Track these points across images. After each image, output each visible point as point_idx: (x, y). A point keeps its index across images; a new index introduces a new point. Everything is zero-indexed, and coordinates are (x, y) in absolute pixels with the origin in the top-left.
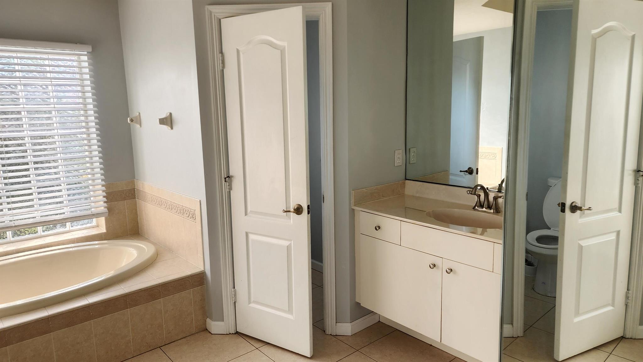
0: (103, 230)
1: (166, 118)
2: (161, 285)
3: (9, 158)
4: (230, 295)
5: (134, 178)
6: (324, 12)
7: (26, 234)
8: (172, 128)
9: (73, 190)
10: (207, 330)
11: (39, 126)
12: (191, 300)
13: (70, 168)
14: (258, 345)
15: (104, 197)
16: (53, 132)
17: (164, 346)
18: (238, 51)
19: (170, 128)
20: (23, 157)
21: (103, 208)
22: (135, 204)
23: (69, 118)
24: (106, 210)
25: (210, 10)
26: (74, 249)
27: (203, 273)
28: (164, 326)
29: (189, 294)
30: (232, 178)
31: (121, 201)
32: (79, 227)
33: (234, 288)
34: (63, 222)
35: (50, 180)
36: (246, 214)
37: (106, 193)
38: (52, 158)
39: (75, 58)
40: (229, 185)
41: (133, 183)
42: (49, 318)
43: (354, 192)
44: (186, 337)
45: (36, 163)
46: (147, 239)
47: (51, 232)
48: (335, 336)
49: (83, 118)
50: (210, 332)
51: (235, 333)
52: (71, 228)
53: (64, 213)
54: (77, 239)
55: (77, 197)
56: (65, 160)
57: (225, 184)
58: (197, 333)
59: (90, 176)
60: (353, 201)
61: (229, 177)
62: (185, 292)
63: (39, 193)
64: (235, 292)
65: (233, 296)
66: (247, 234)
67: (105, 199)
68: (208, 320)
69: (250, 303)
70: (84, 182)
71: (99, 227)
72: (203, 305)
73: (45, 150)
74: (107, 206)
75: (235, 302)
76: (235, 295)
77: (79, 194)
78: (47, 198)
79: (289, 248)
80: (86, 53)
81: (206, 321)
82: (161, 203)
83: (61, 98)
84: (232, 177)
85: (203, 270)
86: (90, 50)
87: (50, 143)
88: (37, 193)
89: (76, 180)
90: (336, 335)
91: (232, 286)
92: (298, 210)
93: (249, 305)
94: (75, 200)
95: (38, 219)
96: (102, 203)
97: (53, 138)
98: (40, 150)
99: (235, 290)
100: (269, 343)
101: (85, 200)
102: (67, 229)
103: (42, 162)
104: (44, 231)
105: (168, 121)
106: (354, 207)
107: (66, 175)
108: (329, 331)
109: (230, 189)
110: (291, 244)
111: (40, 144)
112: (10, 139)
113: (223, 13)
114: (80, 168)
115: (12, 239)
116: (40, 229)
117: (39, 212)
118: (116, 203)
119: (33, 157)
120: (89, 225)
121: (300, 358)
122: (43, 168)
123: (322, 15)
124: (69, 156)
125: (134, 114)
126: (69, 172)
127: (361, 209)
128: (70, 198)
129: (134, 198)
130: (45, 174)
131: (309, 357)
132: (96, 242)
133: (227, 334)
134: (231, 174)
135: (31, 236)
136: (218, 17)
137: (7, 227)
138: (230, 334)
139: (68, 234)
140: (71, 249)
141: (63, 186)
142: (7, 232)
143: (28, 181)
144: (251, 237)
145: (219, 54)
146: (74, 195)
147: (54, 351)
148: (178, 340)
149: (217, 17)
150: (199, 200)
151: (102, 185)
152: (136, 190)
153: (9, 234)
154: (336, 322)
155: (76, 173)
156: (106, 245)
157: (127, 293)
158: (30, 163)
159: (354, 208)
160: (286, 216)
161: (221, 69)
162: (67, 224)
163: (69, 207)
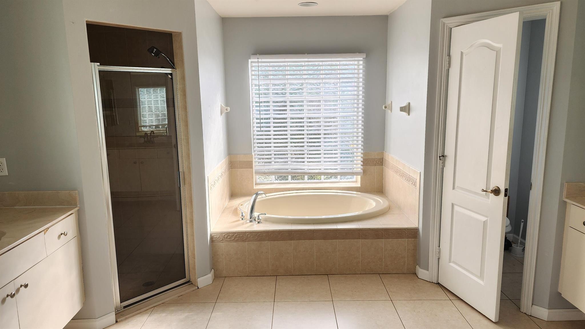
0: (359, 185)
1: (405, 107)
2: (384, 229)
3: (311, 130)
4: (435, 252)
5: (384, 150)
6: (551, 12)
7: (314, 179)
8: (409, 115)
9: (344, 154)
10: (416, 274)
11: (330, 110)
12: (406, 247)
13: (344, 139)
14: (452, 297)
15: (362, 162)
16: (337, 114)
17: (382, 274)
18: (462, 53)
19: (408, 115)
20: (318, 130)
21: (360, 169)
22: (382, 170)
23: (347, 105)
24: (362, 171)
25: (444, 22)
26: (340, 194)
27: (417, 229)
28: (383, 260)
29: (405, 242)
30: (446, 158)
31: (373, 166)
32: (345, 180)
33: (439, 247)
34: (335, 175)
35: (331, 146)
36: (454, 188)
37: (363, 159)
38: (334, 131)
39: (356, 63)
40: (443, 163)
41: (382, 154)
42: (314, 231)
43: (568, 184)
44: (399, 274)
45: (325, 134)
46: (387, 197)
47: (329, 181)
48: (529, 316)
49: (355, 105)
50: (417, 277)
51: (437, 284)
52: (340, 180)
53: (337, 169)
54: (342, 187)
55: (345, 159)
56: (342, 133)
57: (439, 161)
58: (408, 274)
59: (355, 146)
60: (566, 193)
61: (444, 157)
62: (401, 240)
63: (325, 154)
64: (440, 250)
65: (438, 253)
66: (453, 205)
67: (362, 163)
68: (417, 266)
69: (450, 262)
70: (351, 150)
71: (357, 182)
72: (414, 254)
73: (331, 126)
74: (362, 168)
75: (439, 258)
76: (439, 252)
77: (347, 157)
78: (328, 158)
79: (485, 223)
80: (362, 59)
81: (416, 267)
82: (397, 171)
83: (344, 91)
84: (446, 156)
85: (418, 227)
86: (365, 57)
87: (334, 122)
88: (323, 154)
89: (346, 147)
90: (531, 316)
91: (437, 245)
92: (496, 192)
93: (450, 264)
94: (345, 161)
95: (322, 171)
96: (360, 165)
97: (337, 118)
98: (328, 126)
99: (440, 249)
100: (462, 300)
101: (350, 162)
102: (338, 180)
103: (328, 134)
104: (325, 179)
105: (407, 109)
106: (566, 199)
107: (341, 143)
108: (524, 309)
109: (444, 166)
110: (487, 220)
111: (329, 122)
112: (312, 118)
113: (455, 23)
114: (349, 139)
115: (307, 181)
116: (322, 177)
117: (323, 166)
118: (369, 167)
119: (324, 130)
120: (351, 180)
121: (486, 320)
122: (328, 138)
123: (548, 14)
124: (344, 131)
125: (388, 102)
126: (343, 142)
127: (573, 202)
128: (342, 159)
129: (382, 165)
130: (329, 142)
131: (494, 321)
132: (355, 192)
133: (430, 282)
134: (445, 154)
135: (317, 181)
136: (450, 26)
137: (305, 173)
138: (432, 282)
139: (338, 183)
140: (339, 194)
141: (339, 151)
142: (305, 176)
143: (319, 146)
144: (456, 208)
145: (447, 57)
146: (344, 157)
147: (315, 252)
148: (393, 274)
149: (448, 27)
150: (419, 172)
151: (362, 153)
152: (384, 159)
153: (306, 177)
154: (532, 304)
155: (346, 143)
156: (360, 196)
157: (360, 228)
158: (322, 134)
159: (566, 201)
160: (486, 195)
161: (447, 68)
162: (338, 176)
163: (340, 166)
